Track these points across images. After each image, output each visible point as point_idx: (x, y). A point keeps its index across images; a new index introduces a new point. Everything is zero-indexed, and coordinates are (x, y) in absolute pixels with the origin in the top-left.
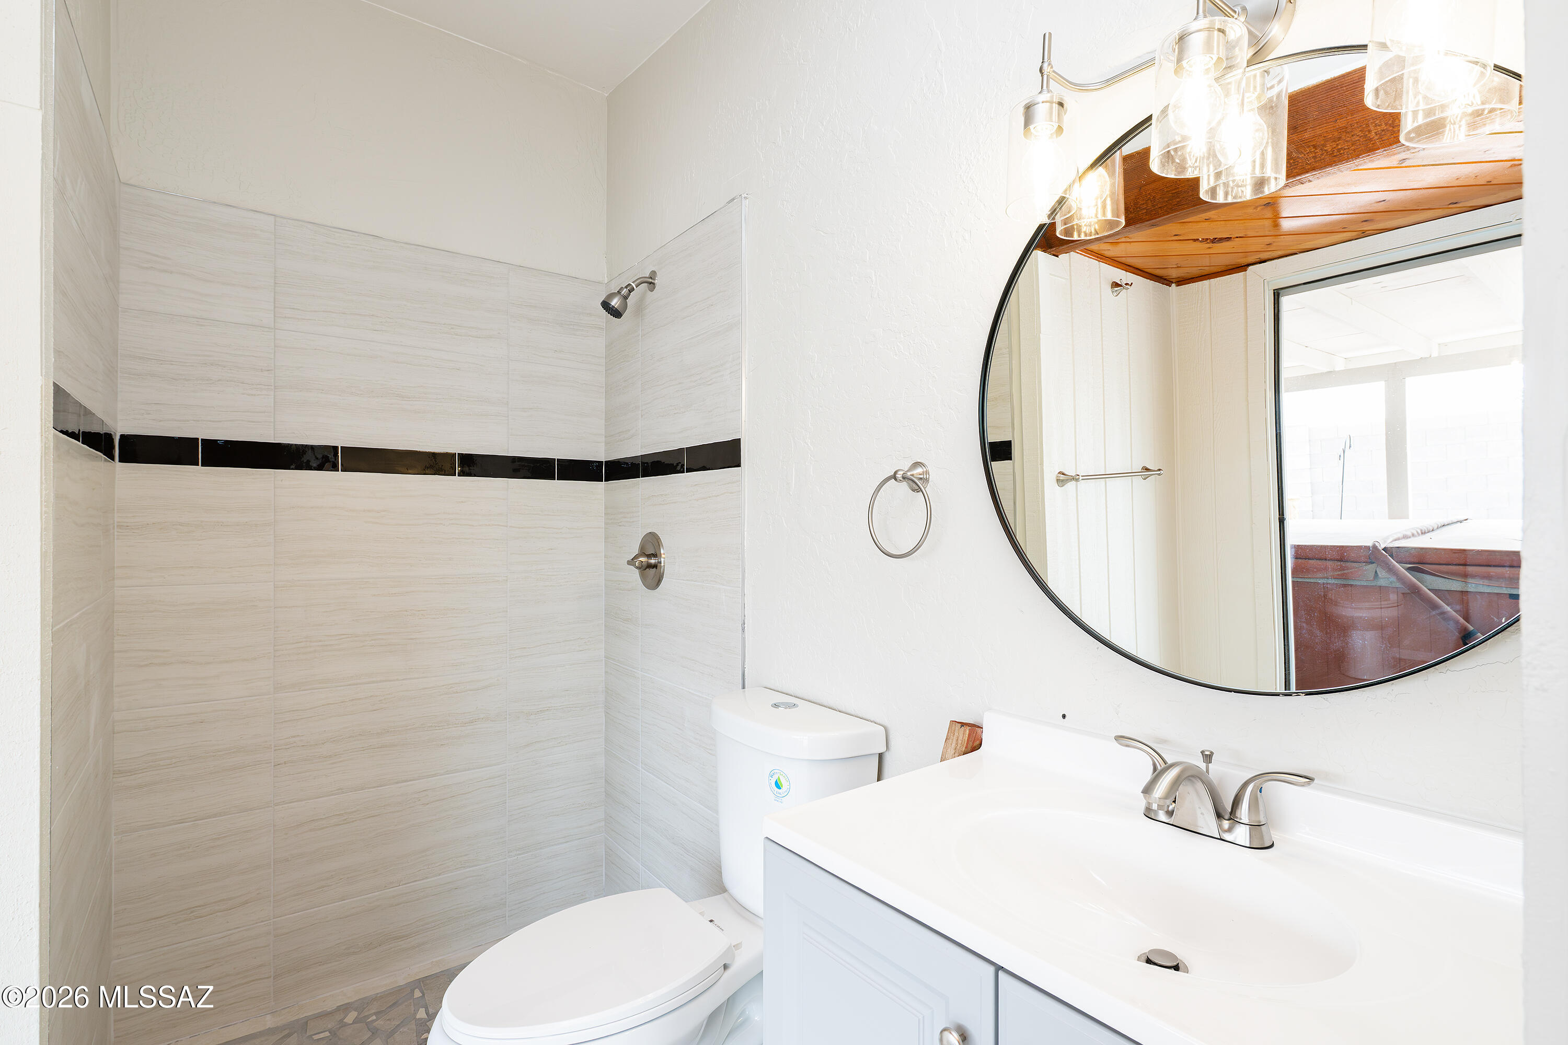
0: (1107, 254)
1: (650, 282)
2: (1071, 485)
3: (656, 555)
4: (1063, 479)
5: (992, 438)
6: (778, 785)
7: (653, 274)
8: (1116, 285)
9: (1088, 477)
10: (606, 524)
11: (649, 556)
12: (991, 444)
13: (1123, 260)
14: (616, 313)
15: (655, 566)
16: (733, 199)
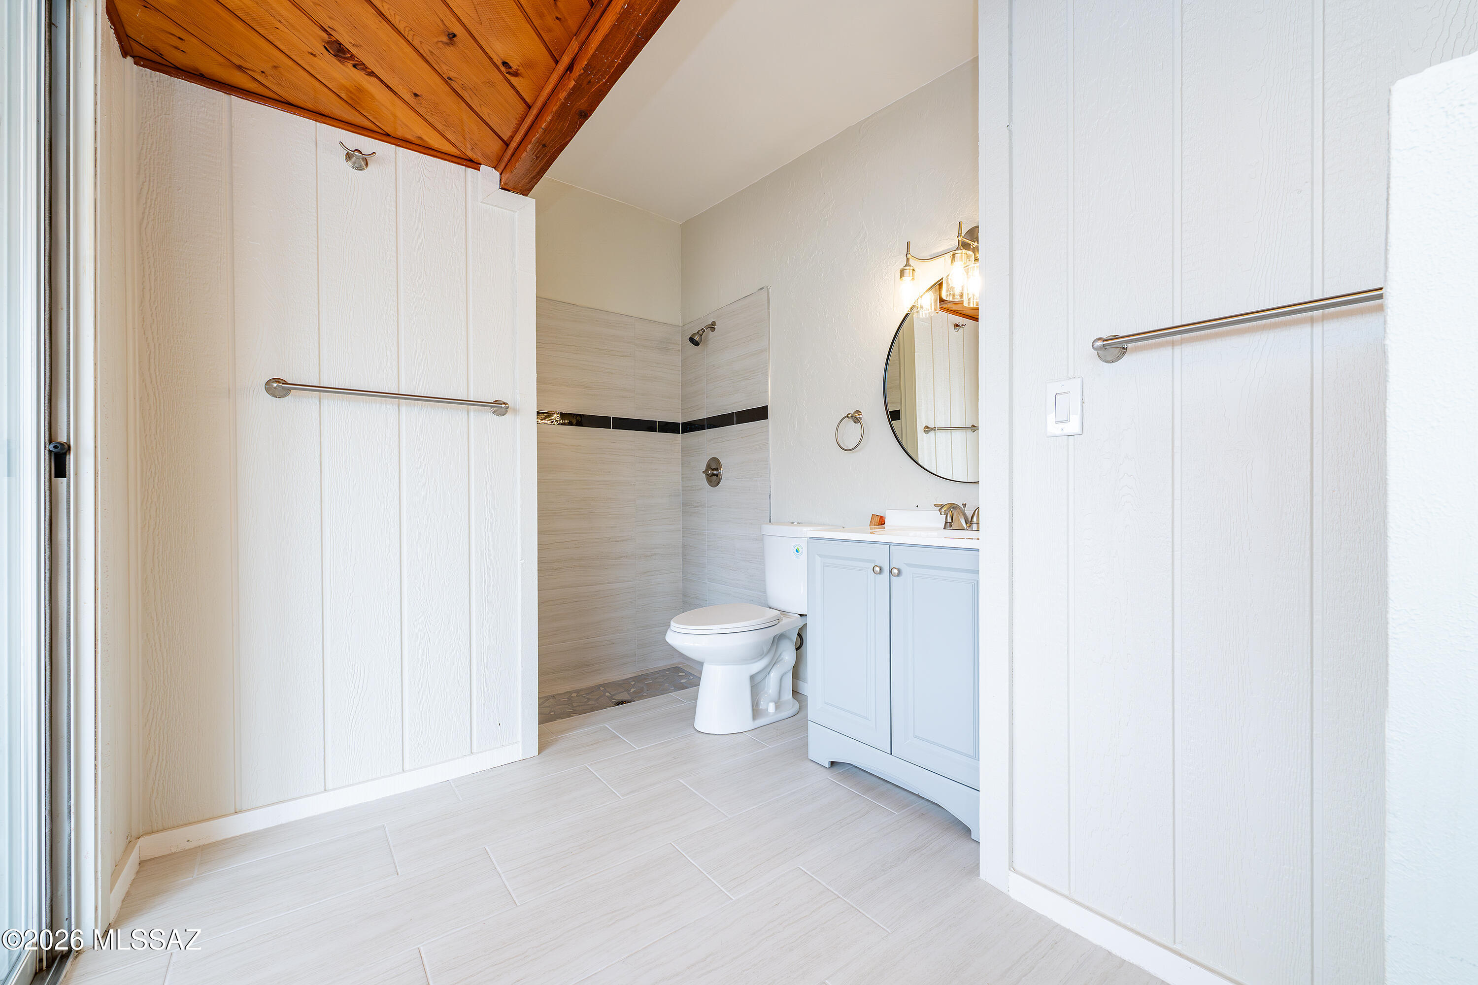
0: (953, 309)
1: (712, 327)
2: (932, 434)
3: (718, 469)
4: (927, 429)
5: (890, 409)
6: (797, 551)
7: (714, 324)
8: (957, 325)
9: (940, 429)
10: (682, 456)
11: (713, 470)
12: (890, 412)
13: (961, 312)
14: (697, 344)
15: (717, 475)
16: (763, 288)
